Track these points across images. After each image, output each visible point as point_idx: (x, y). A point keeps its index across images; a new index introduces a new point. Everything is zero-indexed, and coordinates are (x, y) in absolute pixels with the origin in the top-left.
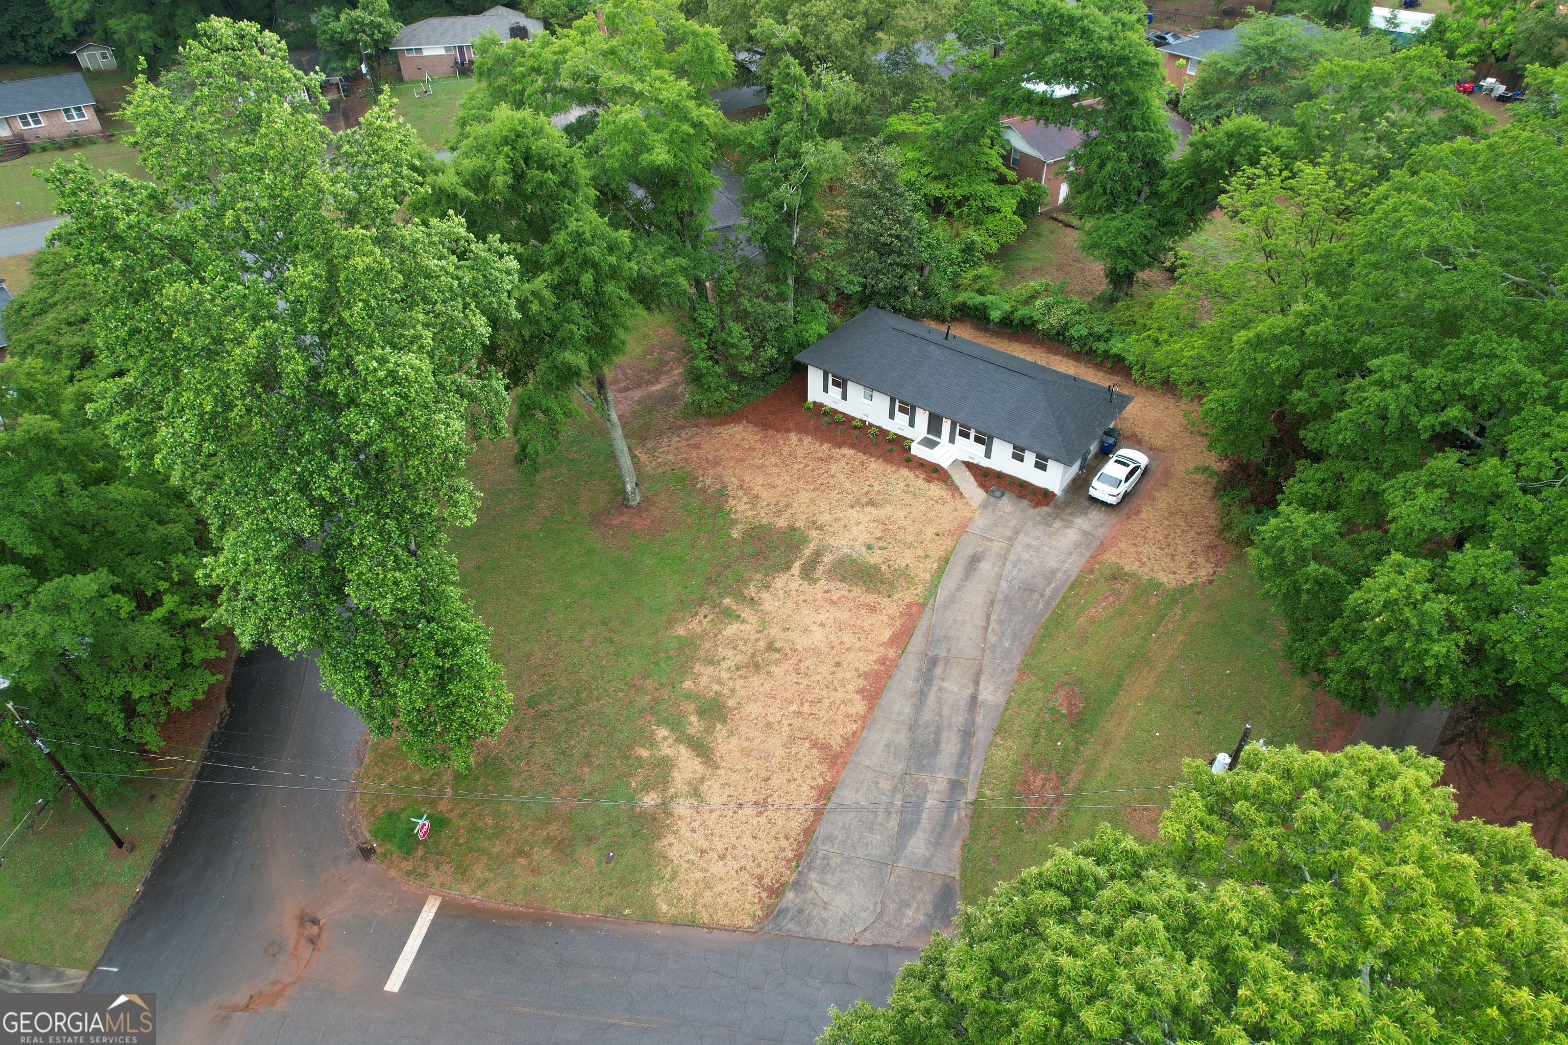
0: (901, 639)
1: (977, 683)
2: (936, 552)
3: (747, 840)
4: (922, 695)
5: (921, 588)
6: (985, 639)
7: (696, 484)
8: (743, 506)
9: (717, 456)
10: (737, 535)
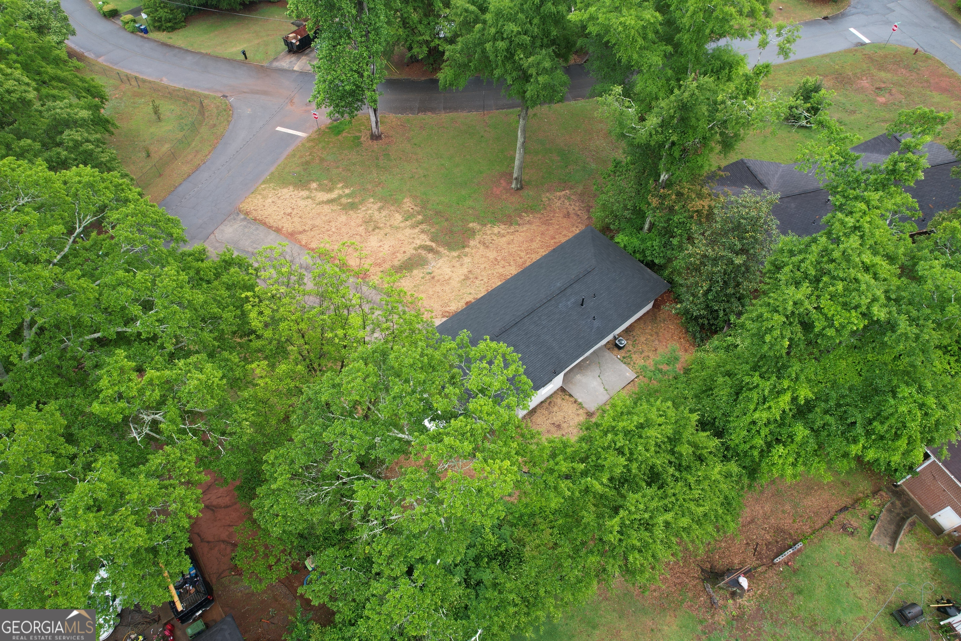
3: (275, 208)
7: (526, 212)
8: (496, 230)
9: (552, 224)
10: (471, 225)
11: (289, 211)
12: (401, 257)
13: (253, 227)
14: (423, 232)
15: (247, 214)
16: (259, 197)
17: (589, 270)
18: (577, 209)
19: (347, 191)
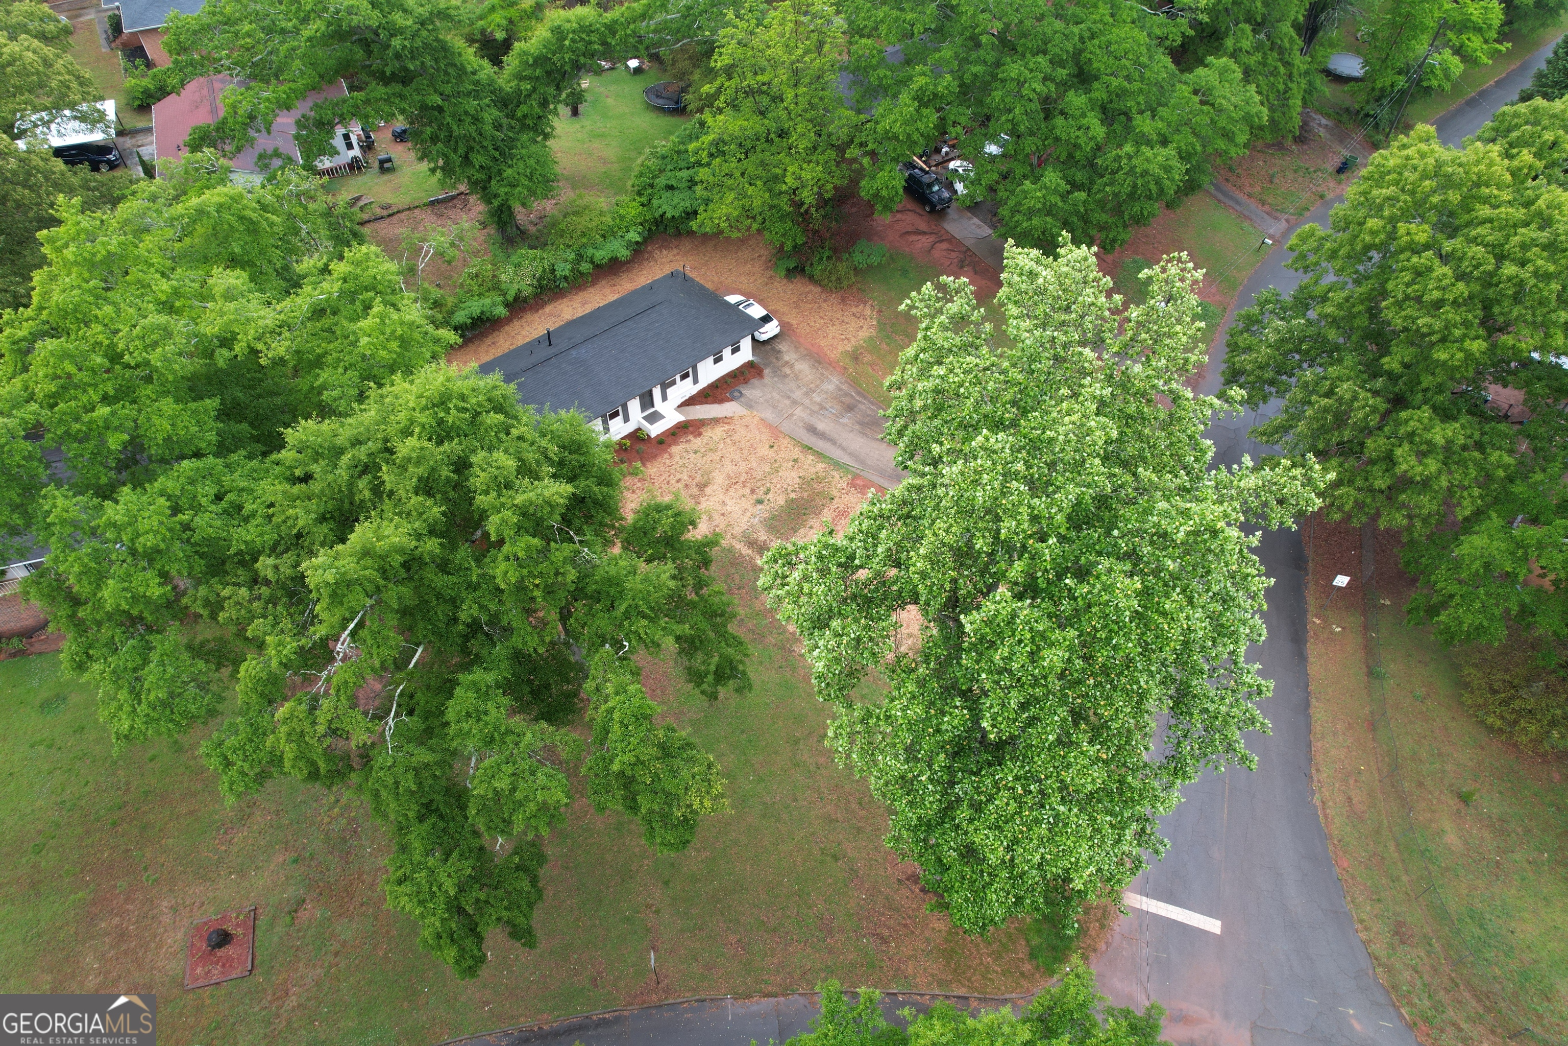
2: (796, 453)
5: (835, 473)
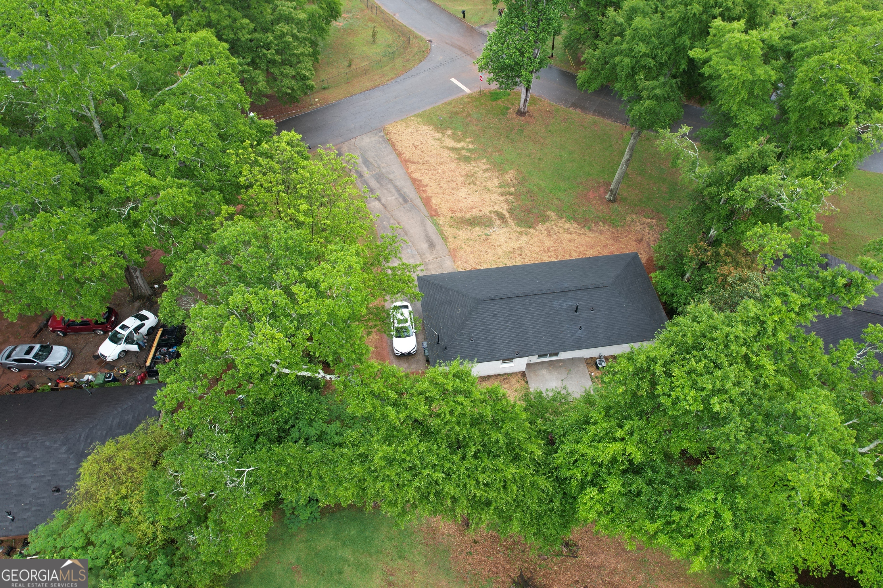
0: (427, 202)
1: (383, 205)
3: (409, 138)
4: (398, 190)
6: (395, 220)
7: (604, 223)
8: (567, 226)
9: (620, 242)
10: (549, 213)
11: (418, 143)
12: (475, 213)
13: (384, 145)
14: (507, 201)
15: (387, 134)
16: (404, 125)
17: (601, 285)
18: (652, 239)
19: (471, 146)
